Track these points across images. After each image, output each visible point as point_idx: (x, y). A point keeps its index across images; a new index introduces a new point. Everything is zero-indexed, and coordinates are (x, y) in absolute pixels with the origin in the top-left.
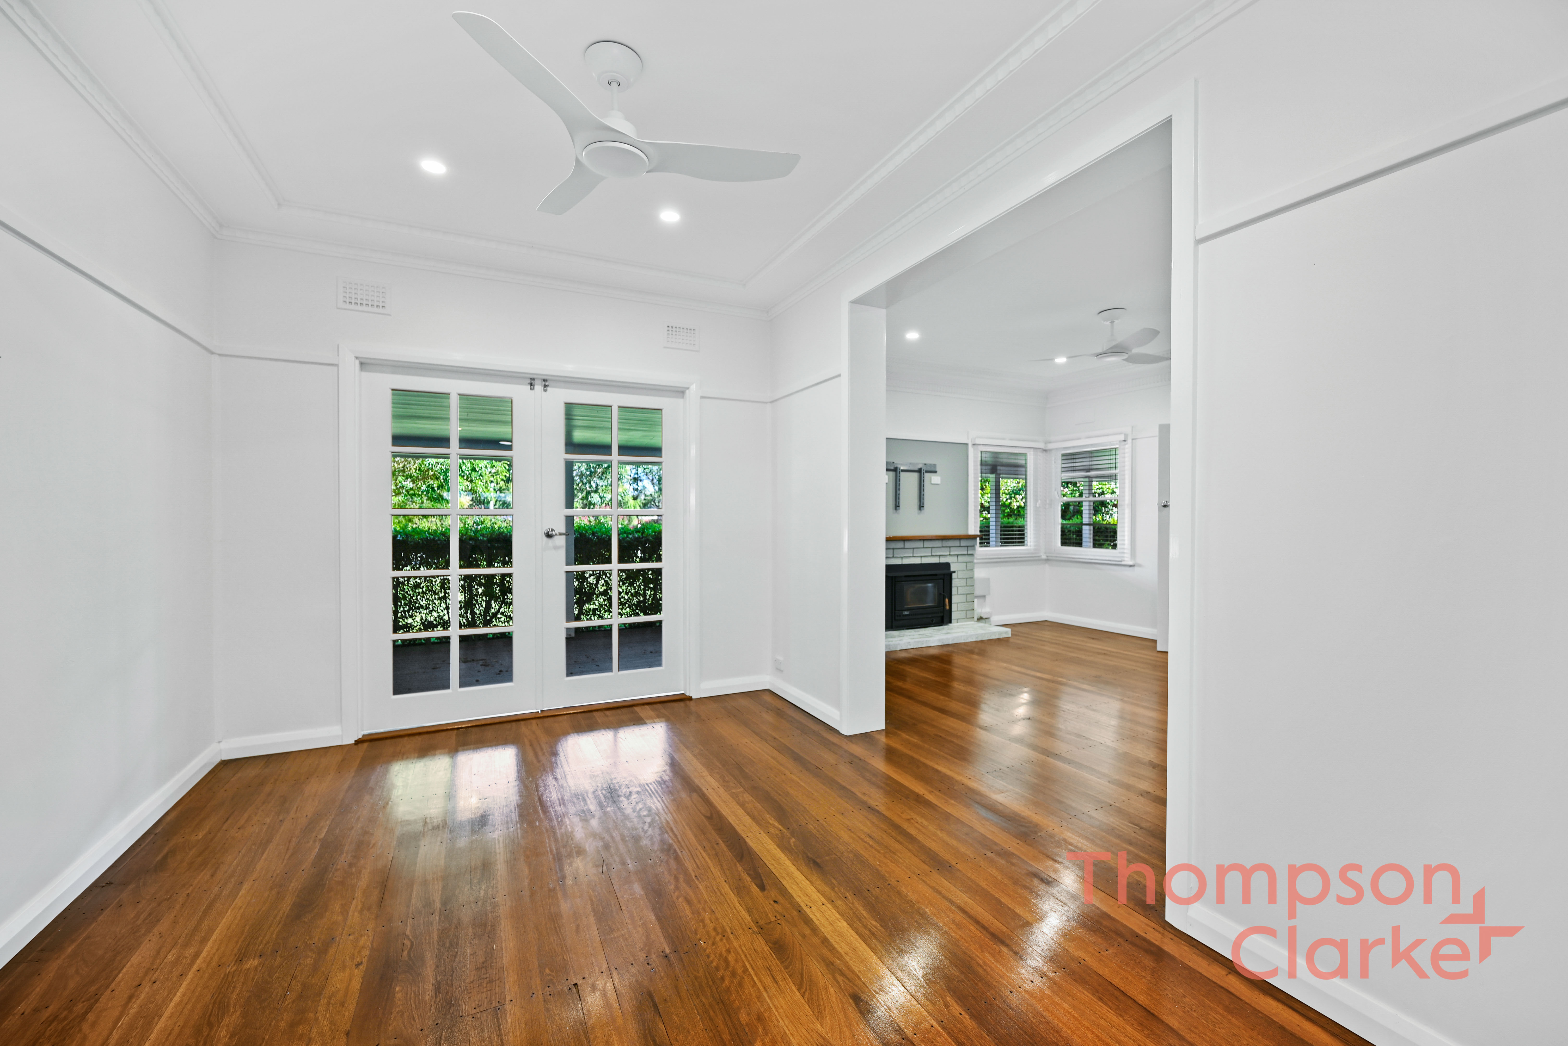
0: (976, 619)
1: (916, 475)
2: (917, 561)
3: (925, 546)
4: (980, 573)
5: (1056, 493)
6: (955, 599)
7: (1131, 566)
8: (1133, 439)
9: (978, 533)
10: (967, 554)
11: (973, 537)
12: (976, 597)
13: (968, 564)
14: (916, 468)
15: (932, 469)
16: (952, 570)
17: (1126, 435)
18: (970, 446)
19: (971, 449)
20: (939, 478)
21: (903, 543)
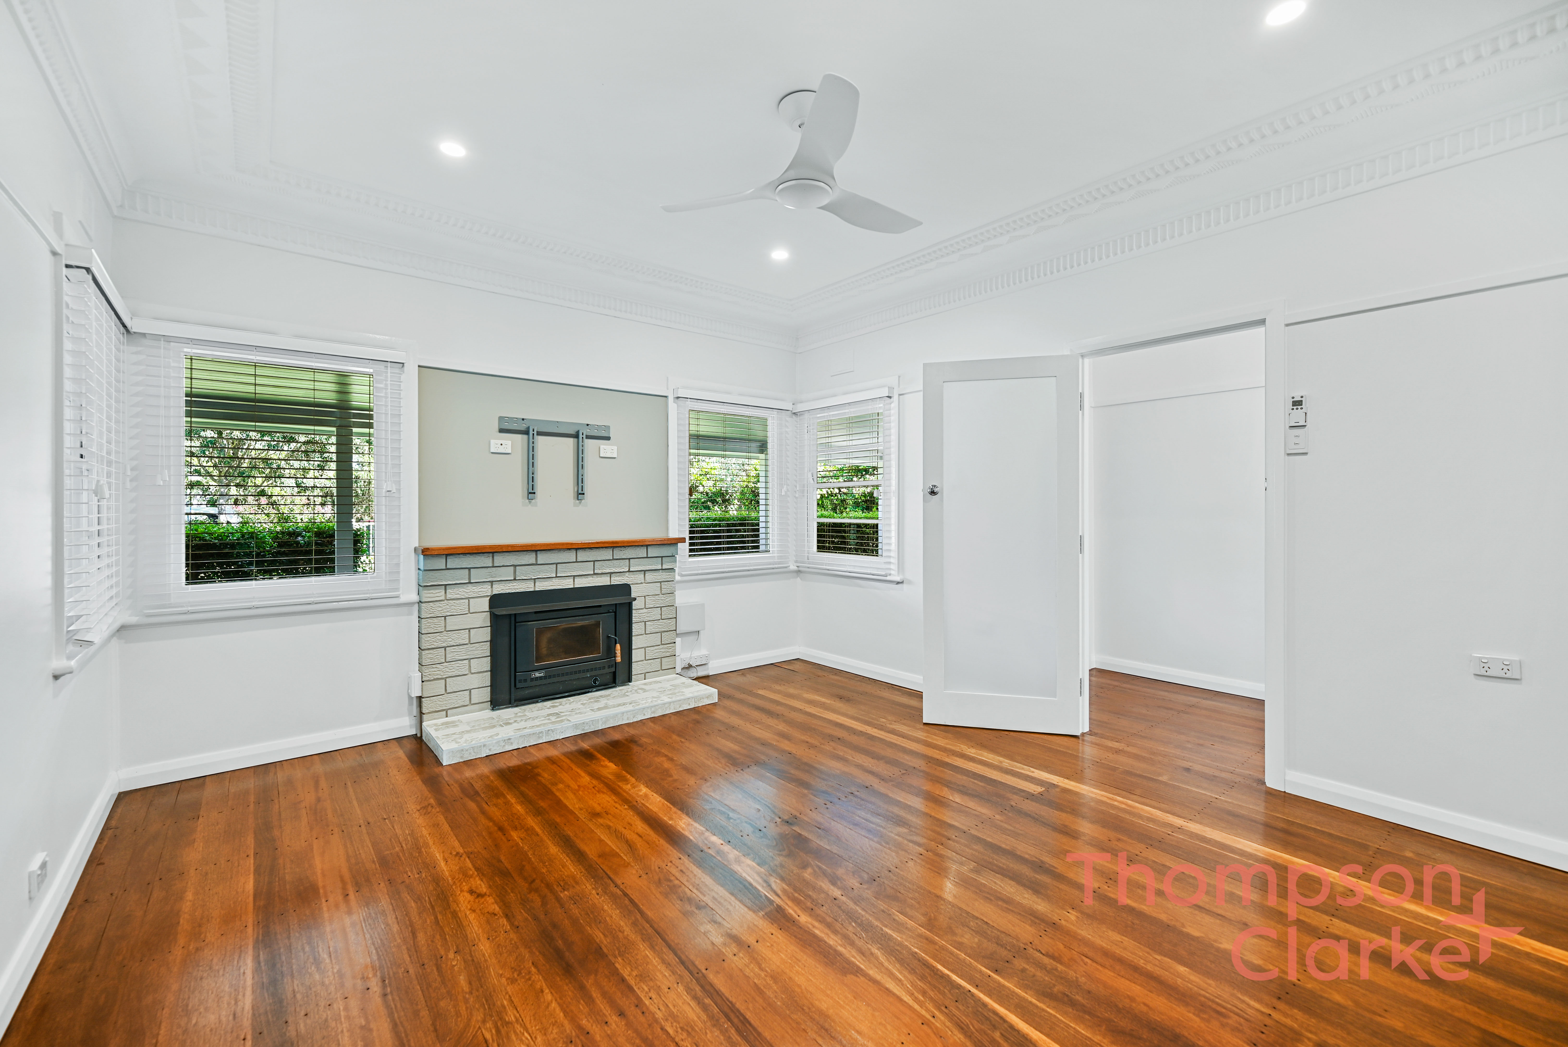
0: (678, 670)
1: (571, 441)
2: (568, 584)
3: (579, 559)
4: (683, 597)
5: (810, 475)
6: (637, 642)
7: (898, 583)
8: (900, 395)
9: (687, 536)
10: (662, 569)
11: (674, 543)
12: (678, 635)
13: (664, 585)
14: (572, 432)
15: (603, 434)
16: (633, 595)
17: (891, 389)
18: (671, 399)
19: (672, 406)
20: (615, 448)
21: (534, 554)
